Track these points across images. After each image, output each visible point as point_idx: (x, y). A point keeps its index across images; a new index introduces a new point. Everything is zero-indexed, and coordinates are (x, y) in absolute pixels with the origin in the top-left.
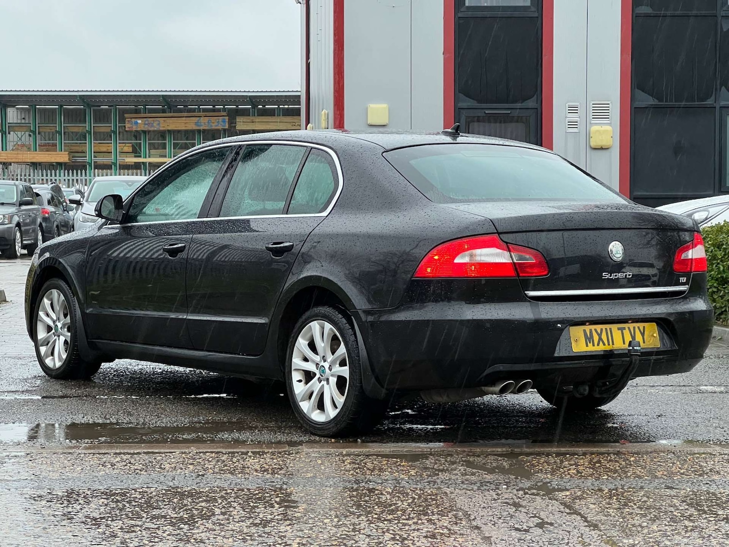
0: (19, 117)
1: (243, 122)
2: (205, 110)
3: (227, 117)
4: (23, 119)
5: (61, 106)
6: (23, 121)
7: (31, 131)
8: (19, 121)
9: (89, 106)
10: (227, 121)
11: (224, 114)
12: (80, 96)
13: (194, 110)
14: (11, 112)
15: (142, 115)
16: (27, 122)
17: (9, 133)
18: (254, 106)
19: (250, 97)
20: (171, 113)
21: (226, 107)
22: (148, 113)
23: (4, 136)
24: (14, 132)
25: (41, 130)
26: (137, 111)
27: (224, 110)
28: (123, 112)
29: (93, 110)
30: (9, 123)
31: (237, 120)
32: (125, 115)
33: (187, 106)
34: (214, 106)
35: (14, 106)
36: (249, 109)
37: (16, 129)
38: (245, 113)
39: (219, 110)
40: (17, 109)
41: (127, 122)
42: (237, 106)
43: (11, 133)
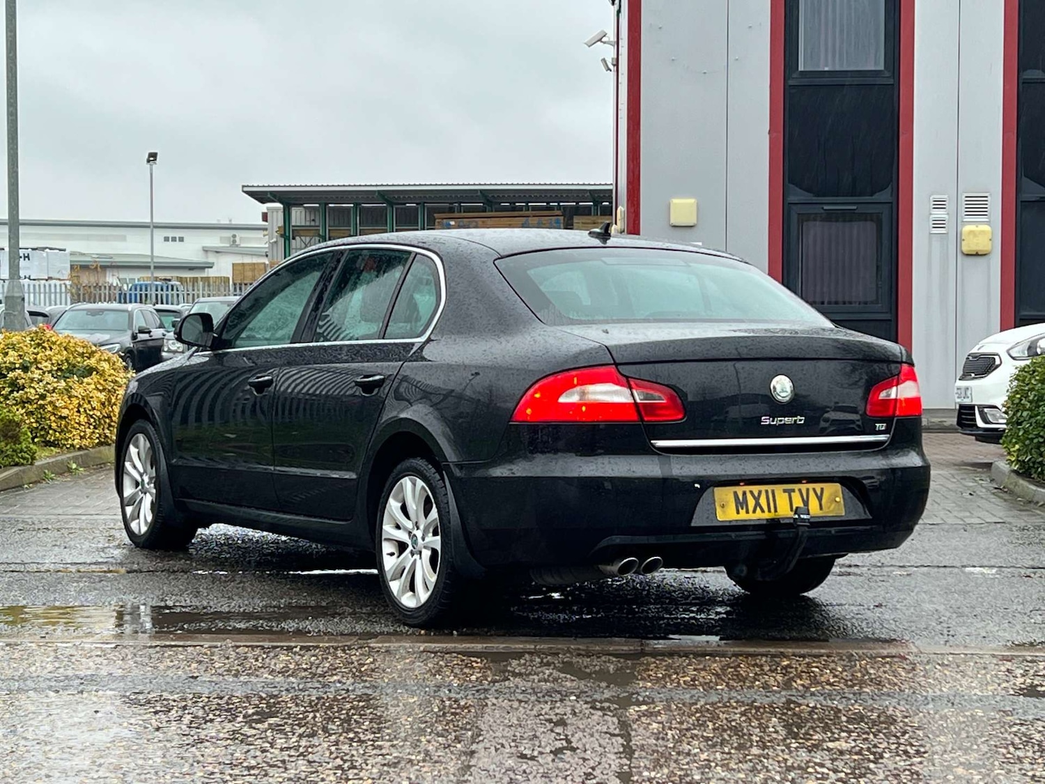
0: (308, 219)
1: (583, 223)
2: (534, 208)
3: (562, 218)
4: (313, 220)
5: (356, 205)
6: (313, 224)
7: (319, 235)
8: (308, 224)
9: (391, 204)
10: (562, 221)
11: (559, 213)
12: (379, 191)
13: (521, 209)
14: (298, 213)
15: (456, 215)
16: (317, 224)
17: (294, 238)
18: (597, 203)
19: (590, 191)
20: (492, 211)
21: (561, 204)
22: (464, 212)
23: (287, 242)
24: (300, 236)
25: (331, 235)
26: (451, 210)
27: (559, 207)
28: (432, 211)
29: (396, 209)
30: (293, 226)
31: (575, 221)
32: (435, 215)
33: (514, 203)
34: (548, 203)
35: (301, 205)
36: (589, 207)
37: (301, 233)
38: (586, 212)
39: (552, 208)
40: (305, 207)
41: (436, 224)
42: (577, 203)
43: (298, 238)
